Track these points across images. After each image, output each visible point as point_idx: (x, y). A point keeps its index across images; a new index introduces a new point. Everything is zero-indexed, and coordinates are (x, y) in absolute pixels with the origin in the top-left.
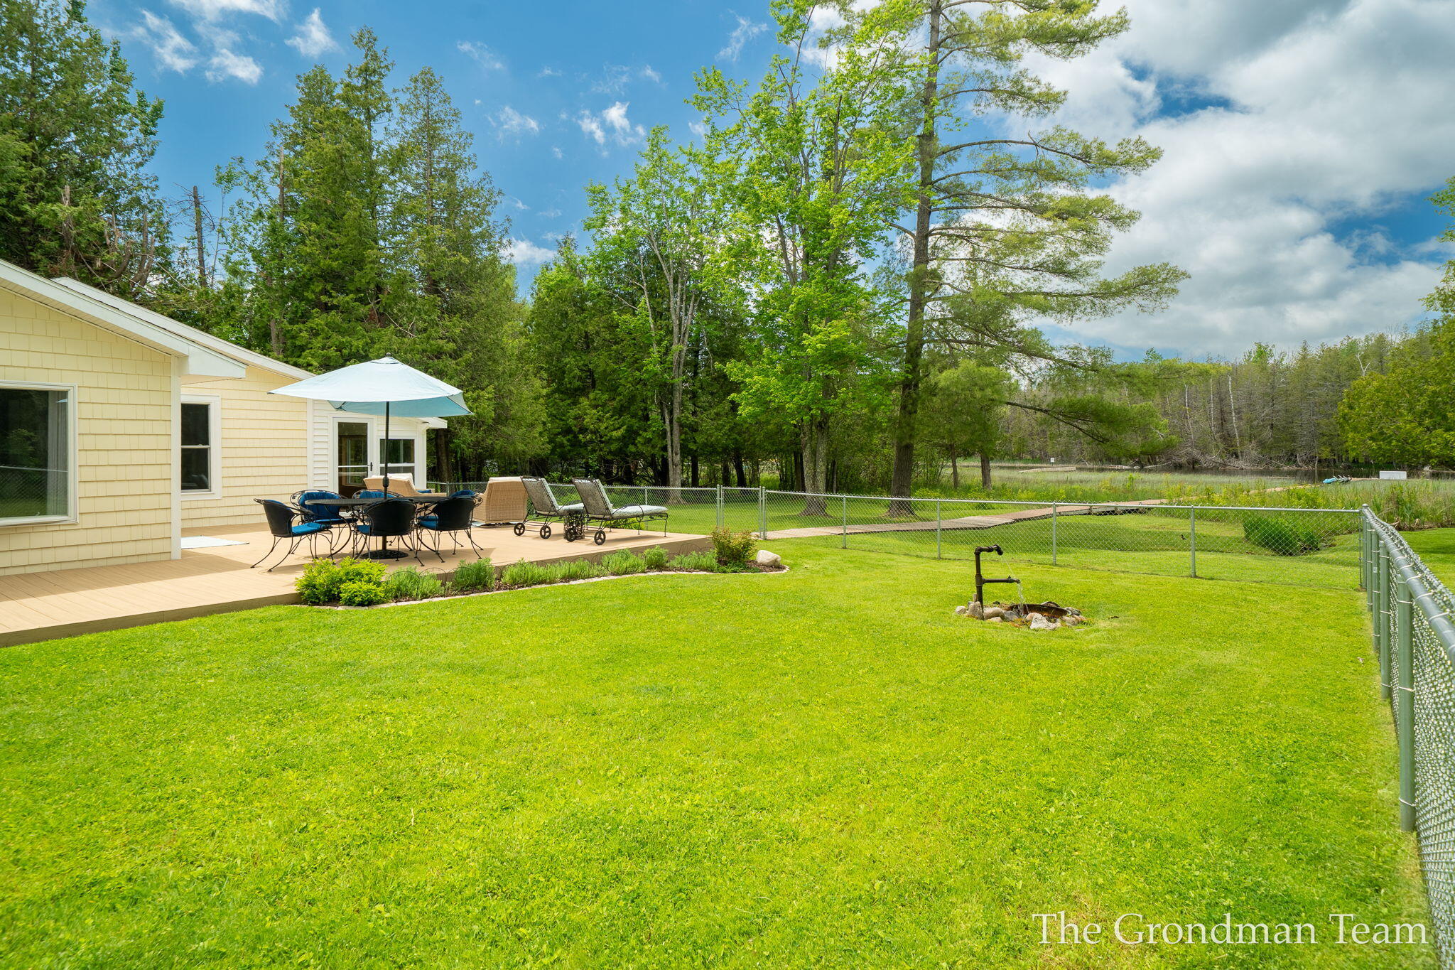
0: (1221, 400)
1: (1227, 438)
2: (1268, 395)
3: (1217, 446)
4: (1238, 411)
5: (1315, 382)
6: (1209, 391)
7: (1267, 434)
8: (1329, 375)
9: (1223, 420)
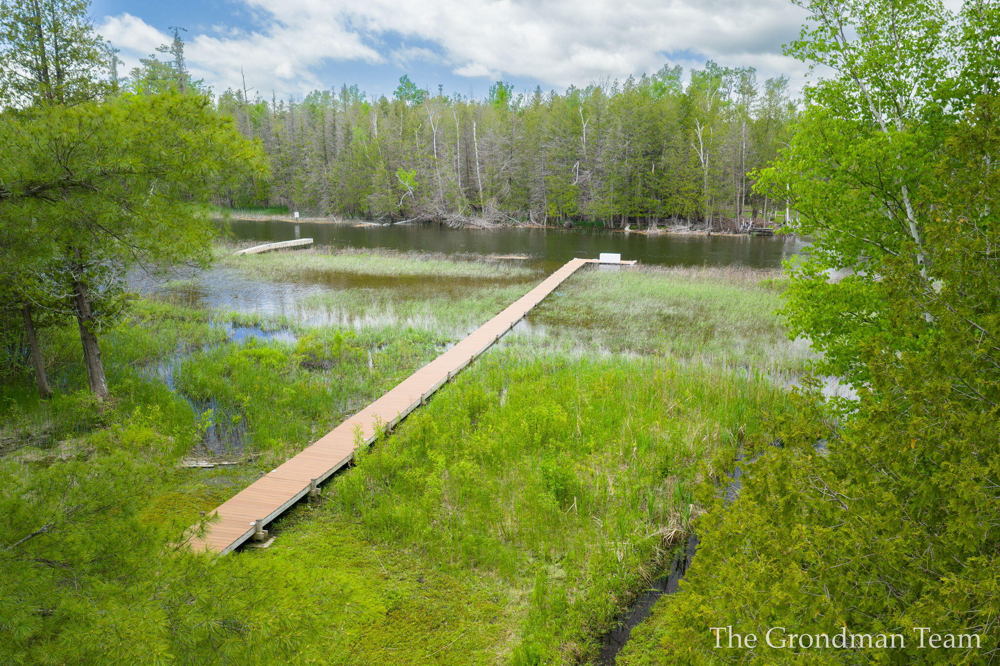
0: (467, 146)
1: (472, 193)
2: (507, 146)
3: (463, 204)
4: (482, 163)
5: (546, 136)
6: (455, 138)
7: (506, 188)
8: (557, 129)
9: (468, 171)
